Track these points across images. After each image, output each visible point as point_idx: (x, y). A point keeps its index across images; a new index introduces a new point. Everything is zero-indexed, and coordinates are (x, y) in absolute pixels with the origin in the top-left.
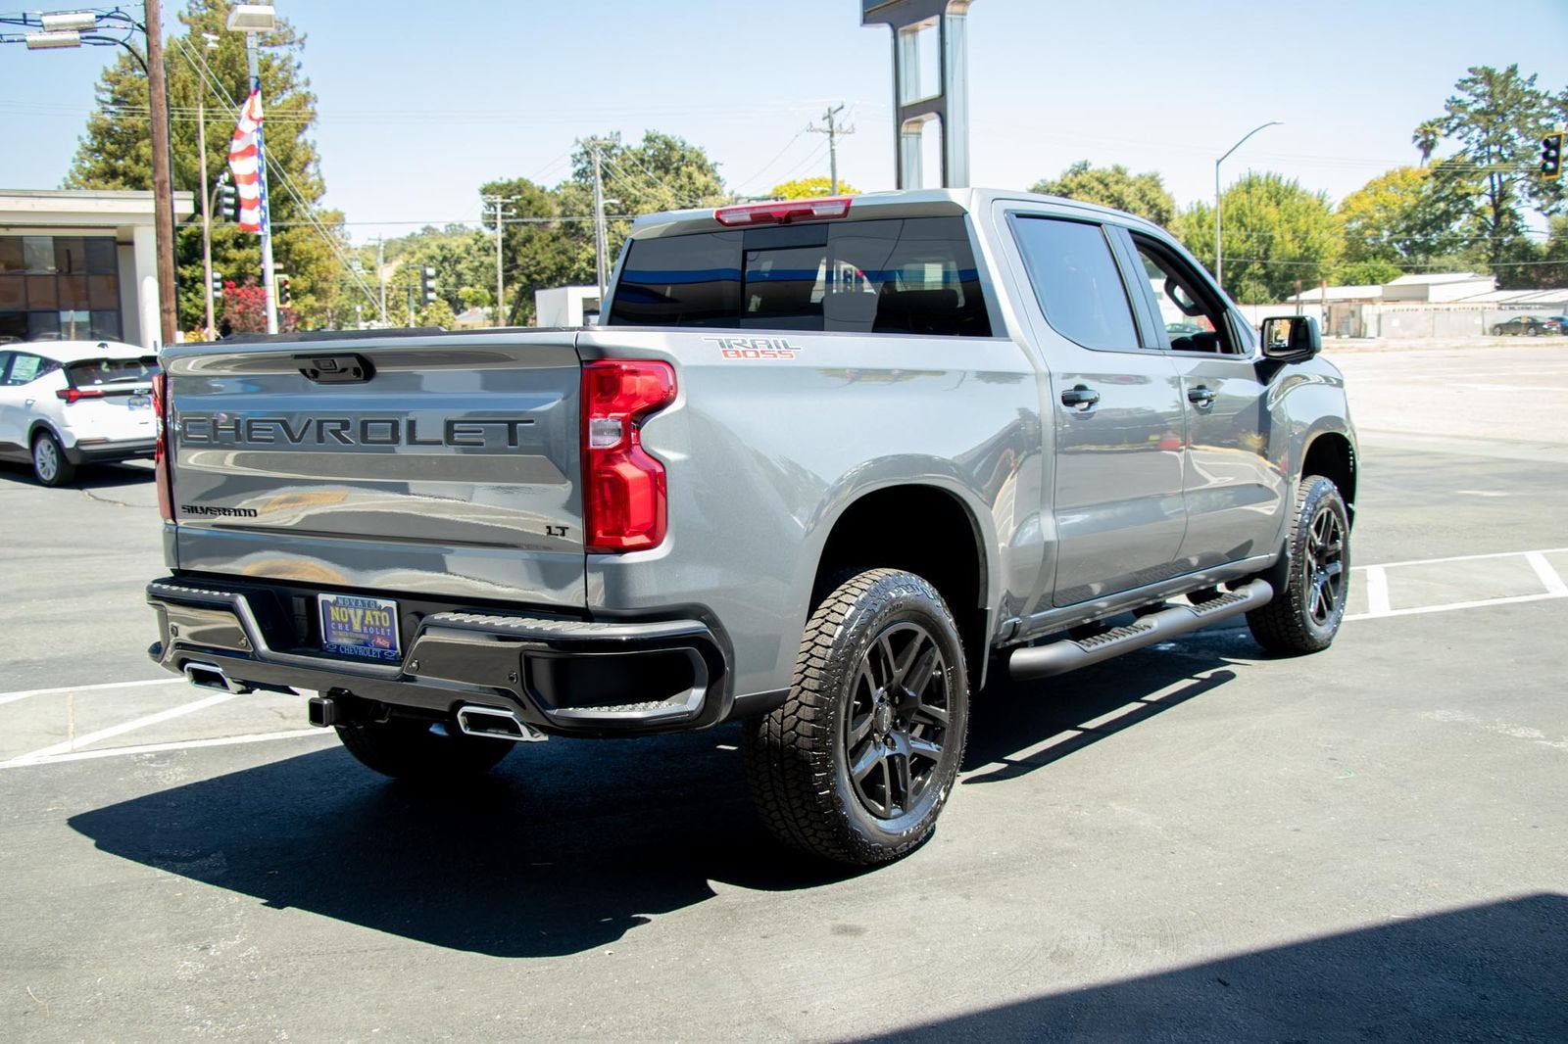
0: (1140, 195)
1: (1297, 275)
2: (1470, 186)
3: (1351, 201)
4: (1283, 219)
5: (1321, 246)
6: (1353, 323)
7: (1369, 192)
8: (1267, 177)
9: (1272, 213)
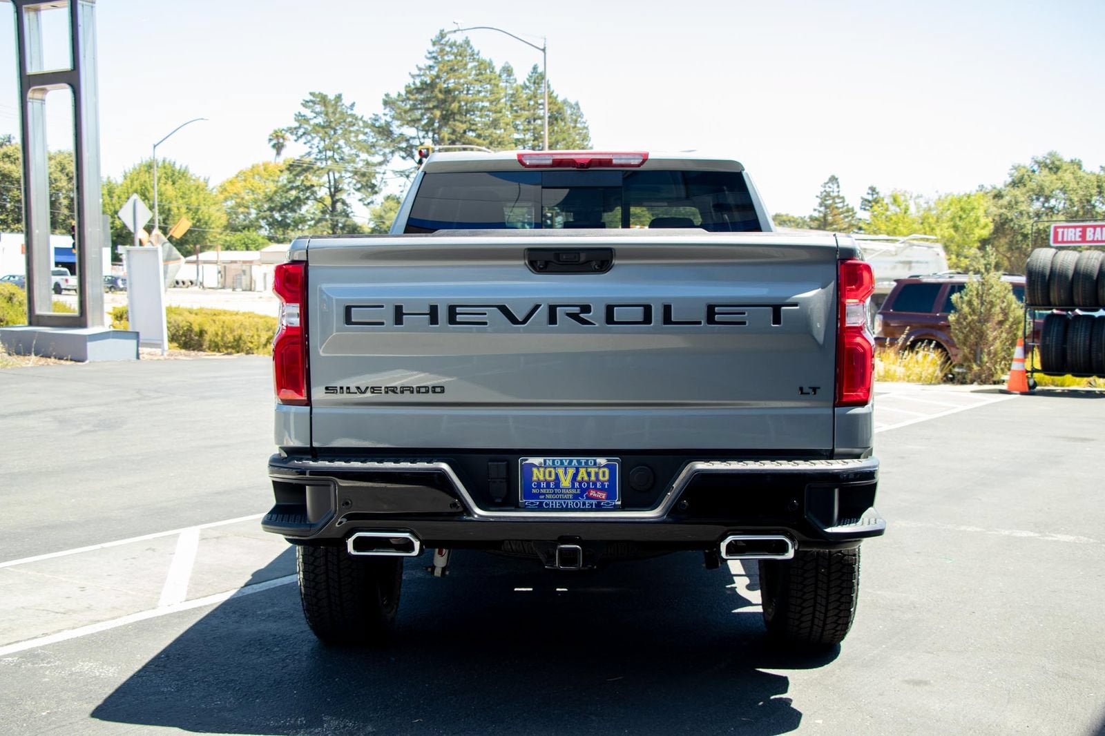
0: (60, 168)
1: (190, 240)
2: (314, 180)
3: (227, 184)
4: (179, 196)
5: (210, 218)
6: (245, 280)
7: (239, 179)
8: (164, 161)
9: (170, 190)
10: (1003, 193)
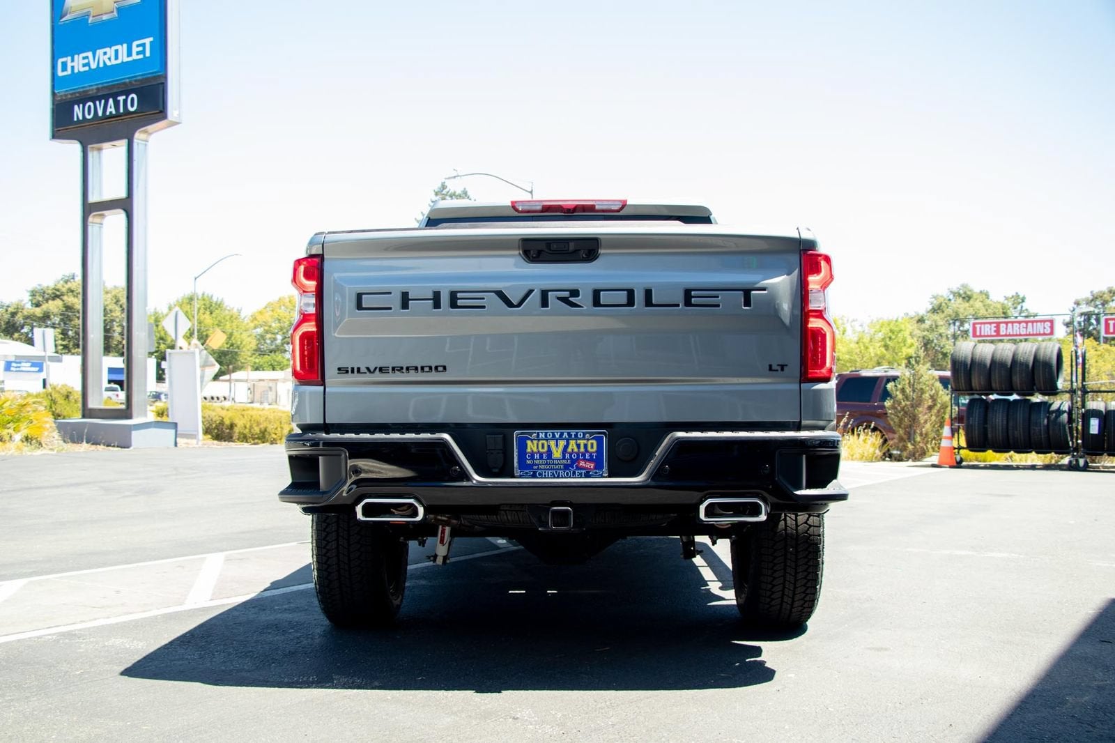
0: (115, 301)
1: (224, 362)
3: (257, 314)
4: (215, 323)
5: (241, 344)
6: (271, 396)
7: (268, 309)
8: (203, 294)
9: (208, 319)
10: (925, 318)
